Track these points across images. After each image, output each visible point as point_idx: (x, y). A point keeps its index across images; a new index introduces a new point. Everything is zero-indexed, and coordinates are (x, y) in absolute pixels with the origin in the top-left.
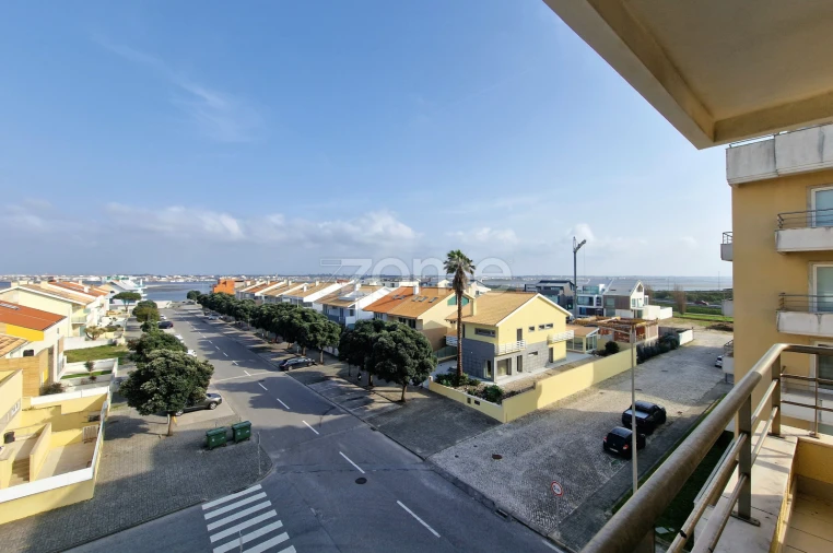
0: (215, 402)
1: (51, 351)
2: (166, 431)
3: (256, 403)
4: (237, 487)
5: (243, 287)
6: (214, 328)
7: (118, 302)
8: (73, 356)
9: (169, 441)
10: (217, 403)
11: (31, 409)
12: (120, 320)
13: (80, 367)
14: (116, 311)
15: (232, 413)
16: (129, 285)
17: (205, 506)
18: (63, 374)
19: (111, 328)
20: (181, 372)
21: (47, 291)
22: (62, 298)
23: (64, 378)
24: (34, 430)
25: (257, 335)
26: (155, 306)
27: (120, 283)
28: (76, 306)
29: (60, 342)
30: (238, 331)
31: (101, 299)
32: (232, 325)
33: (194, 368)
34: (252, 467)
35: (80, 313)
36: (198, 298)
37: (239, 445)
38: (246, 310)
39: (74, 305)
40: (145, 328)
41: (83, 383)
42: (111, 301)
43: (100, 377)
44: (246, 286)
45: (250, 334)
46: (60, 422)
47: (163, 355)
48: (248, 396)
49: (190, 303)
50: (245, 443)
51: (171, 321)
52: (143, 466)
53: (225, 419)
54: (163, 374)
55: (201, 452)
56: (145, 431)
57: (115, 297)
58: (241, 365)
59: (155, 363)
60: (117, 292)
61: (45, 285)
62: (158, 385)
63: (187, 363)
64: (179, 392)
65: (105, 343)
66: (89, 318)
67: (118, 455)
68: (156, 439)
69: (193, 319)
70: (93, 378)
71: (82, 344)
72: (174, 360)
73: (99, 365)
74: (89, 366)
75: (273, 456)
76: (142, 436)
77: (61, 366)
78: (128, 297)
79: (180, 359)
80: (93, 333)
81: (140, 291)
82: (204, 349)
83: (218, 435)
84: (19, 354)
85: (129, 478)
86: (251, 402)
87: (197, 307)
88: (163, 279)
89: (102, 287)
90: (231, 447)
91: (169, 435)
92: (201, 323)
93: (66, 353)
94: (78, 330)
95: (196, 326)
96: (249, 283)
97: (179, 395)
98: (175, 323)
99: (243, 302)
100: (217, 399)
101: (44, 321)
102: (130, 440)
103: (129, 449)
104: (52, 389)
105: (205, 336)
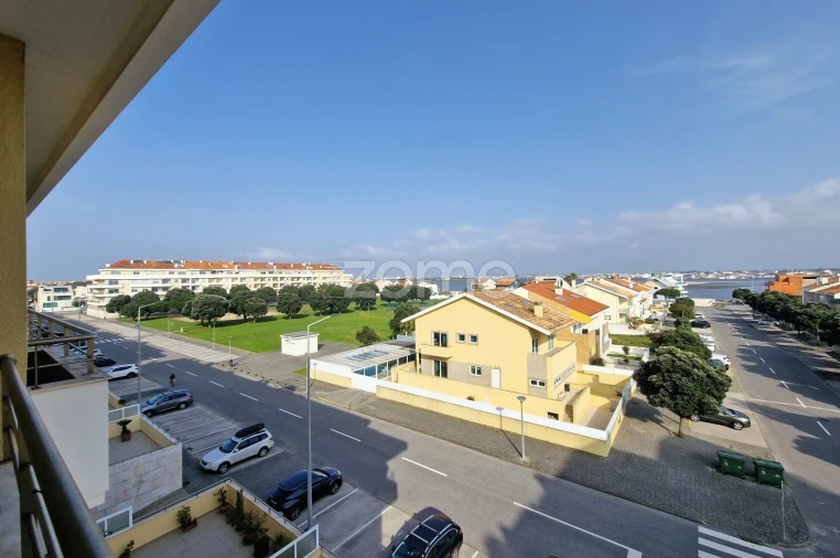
0: (741, 423)
1: (597, 332)
2: (677, 431)
3: (804, 446)
4: (746, 535)
5: (815, 286)
6: (763, 336)
7: (661, 297)
8: (617, 339)
9: (679, 442)
10: (744, 425)
11: (583, 372)
12: (660, 314)
13: (619, 349)
14: (658, 306)
15: (763, 444)
16: (669, 282)
17: (702, 529)
18: (608, 352)
19: (649, 321)
20: (687, 374)
21: (603, 286)
22: (612, 292)
23: (609, 355)
24: (580, 388)
25: (832, 354)
26: (692, 303)
27: (662, 280)
28: (622, 300)
29: (605, 327)
30: (800, 344)
31: (643, 294)
32: (792, 336)
33: (701, 373)
34: (774, 522)
35: (625, 305)
36: (746, 298)
37: (763, 487)
38: (812, 317)
39: (620, 297)
40: (677, 324)
41: (619, 363)
42: (655, 296)
43: (632, 362)
44: (821, 285)
45: (821, 352)
46: (597, 388)
47: (670, 352)
48: (795, 433)
49: (737, 303)
50: (772, 489)
51: (709, 321)
52: (650, 453)
53: (752, 447)
54: (668, 371)
55: (711, 470)
56: (658, 422)
57: (657, 293)
58: (792, 389)
59: (662, 358)
60: (660, 288)
61: (602, 281)
62: (664, 381)
63: (694, 366)
64: (685, 394)
65: (643, 333)
66: (631, 310)
67: (632, 433)
68: (666, 433)
69: (738, 321)
70: (626, 361)
71: (625, 331)
72: (680, 360)
73: (633, 351)
74: (626, 350)
75: (814, 528)
76: (655, 425)
77: (606, 346)
78: (669, 293)
79: (687, 361)
80: (634, 322)
81: (680, 288)
82: (743, 358)
83: (732, 461)
84: (579, 331)
85: (635, 455)
86: (796, 441)
87: (744, 309)
88: (710, 276)
89: (647, 283)
90: (750, 484)
91: (679, 435)
92: (747, 328)
93: (610, 335)
94: (624, 319)
95: (739, 330)
96: (825, 280)
97: (686, 398)
98: (713, 324)
99: (808, 306)
100: (744, 420)
101: (592, 308)
102: (644, 425)
103: (641, 432)
104: (597, 361)
105: (748, 342)
